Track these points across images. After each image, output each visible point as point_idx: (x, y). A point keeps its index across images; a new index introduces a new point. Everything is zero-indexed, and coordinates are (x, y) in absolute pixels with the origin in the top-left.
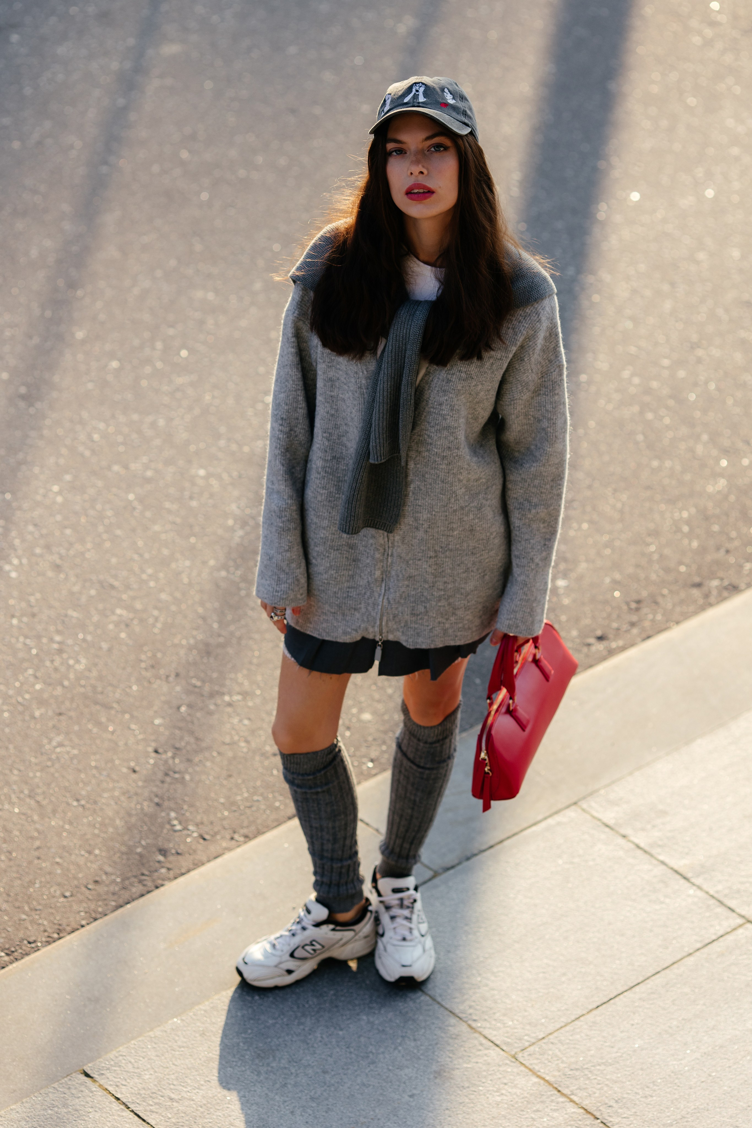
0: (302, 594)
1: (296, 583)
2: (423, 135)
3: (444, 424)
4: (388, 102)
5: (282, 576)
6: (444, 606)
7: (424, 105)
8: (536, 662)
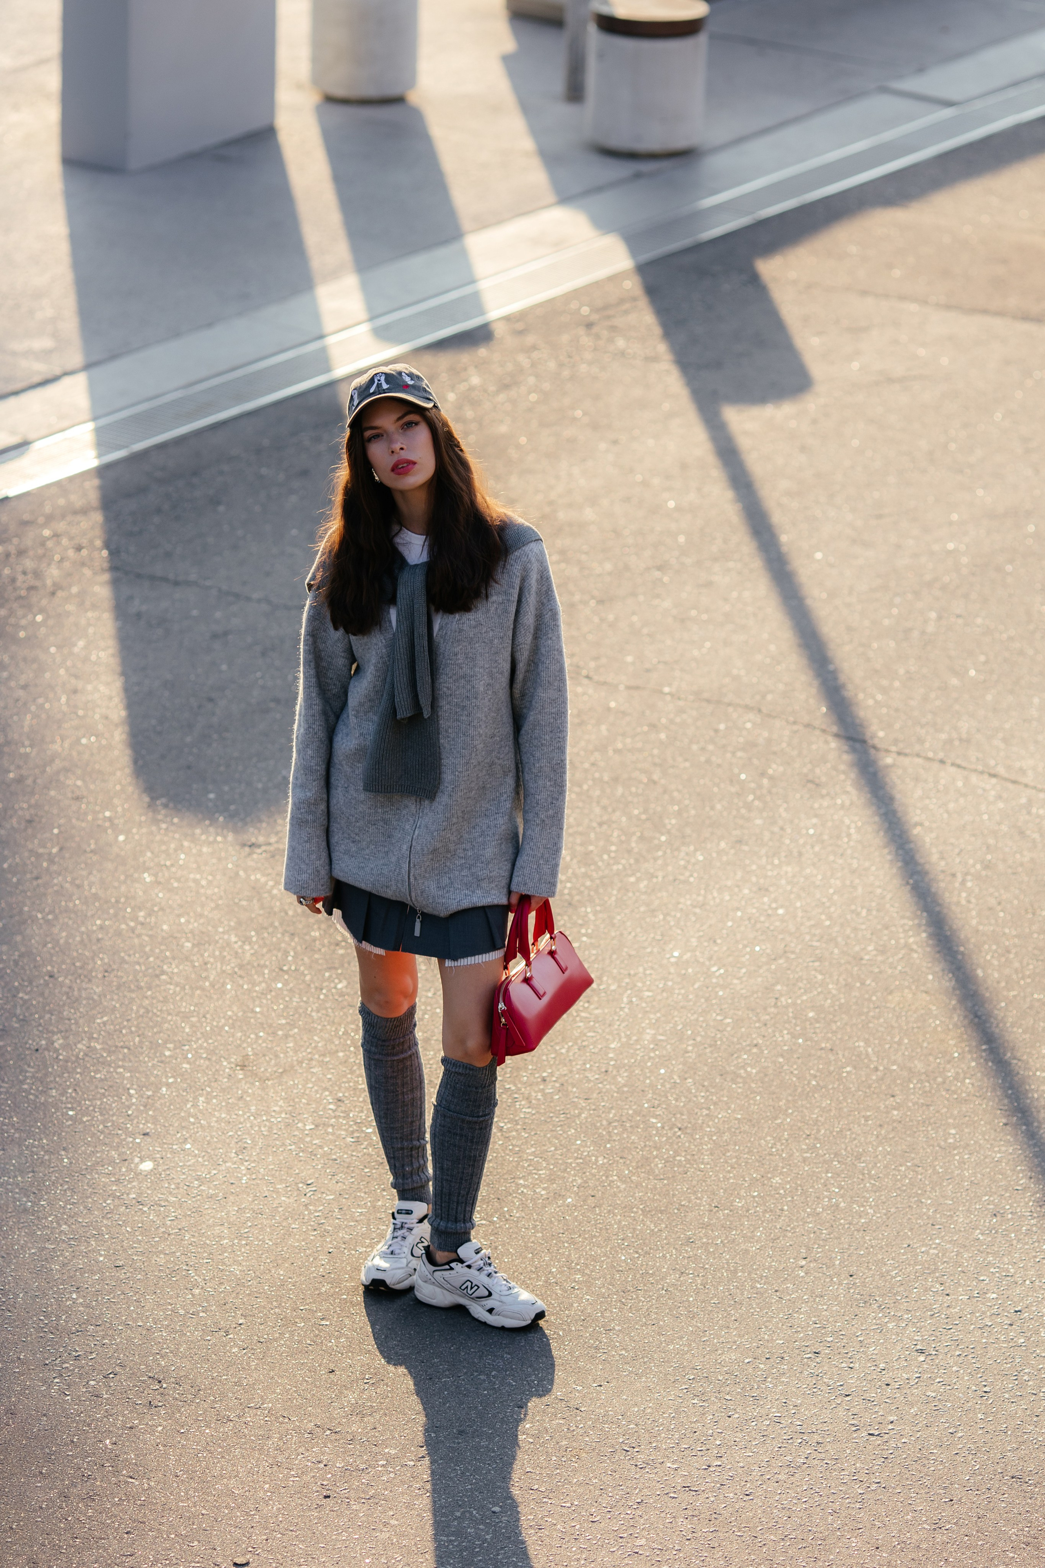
0: (322, 885)
1: (316, 873)
2: (394, 417)
3: (461, 673)
4: (356, 397)
5: (303, 866)
6: (467, 876)
7: (389, 390)
8: (552, 953)
